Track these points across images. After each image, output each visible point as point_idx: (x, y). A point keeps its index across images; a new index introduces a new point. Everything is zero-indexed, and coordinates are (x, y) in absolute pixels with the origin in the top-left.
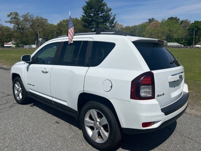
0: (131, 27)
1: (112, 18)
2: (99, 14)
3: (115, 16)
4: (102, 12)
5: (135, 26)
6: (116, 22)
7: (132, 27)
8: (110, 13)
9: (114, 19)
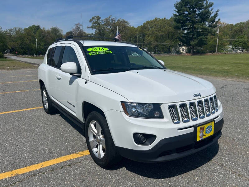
0: (234, 25)
1: (212, 15)
2: (196, 11)
3: (217, 12)
4: (199, 9)
5: (241, 23)
6: (219, 20)
7: (236, 25)
8: (210, 9)
9: (216, 16)
